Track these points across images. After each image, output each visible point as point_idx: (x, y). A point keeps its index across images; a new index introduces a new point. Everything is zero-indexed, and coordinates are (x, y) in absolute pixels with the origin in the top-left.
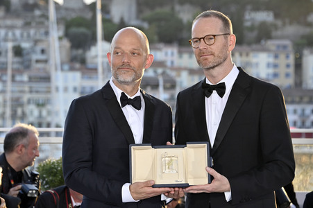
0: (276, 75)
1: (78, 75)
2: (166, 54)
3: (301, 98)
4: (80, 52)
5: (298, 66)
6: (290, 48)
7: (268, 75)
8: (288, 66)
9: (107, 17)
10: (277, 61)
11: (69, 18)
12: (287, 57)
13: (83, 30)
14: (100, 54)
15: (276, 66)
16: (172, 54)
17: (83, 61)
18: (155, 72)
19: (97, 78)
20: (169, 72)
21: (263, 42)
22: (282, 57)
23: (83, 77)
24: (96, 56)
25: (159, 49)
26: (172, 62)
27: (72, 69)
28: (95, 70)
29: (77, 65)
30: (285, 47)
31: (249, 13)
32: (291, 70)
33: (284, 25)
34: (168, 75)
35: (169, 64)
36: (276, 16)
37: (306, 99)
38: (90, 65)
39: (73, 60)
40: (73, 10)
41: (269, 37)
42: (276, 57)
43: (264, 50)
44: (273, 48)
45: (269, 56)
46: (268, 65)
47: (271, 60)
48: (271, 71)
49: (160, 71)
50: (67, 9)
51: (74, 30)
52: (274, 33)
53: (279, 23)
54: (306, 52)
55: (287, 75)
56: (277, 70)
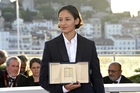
0: (94, 33)
1: (8, 33)
2: (48, 24)
3: (104, 43)
4: (9, 23)
5: (103, 29)
6: (99, 22)
7: (91, 33)
8: (99, 29)
9: (21, 8)
10: (94, 27)
11: (4, 8)
12: (98, 25)
13: (10, 13)
14: (18, 24)
15: (94, 29)
16: (50, 24)
17: (10, 27)
18: (43, 32)
19: (17, 34)
20: (49, 32)
21: (88, 19)
22: (96, 25)
23: (10, 34)
24: (16, 25)
25: (45, 22)
26: (50, 28)
27: (5, 30)
28: (16, 31)
29: (8, 29)
30: (97, 21)
31: (82, 7)
32: (100, 31)
33: (97, 12)
34: (48, 33)
35: (49, 28)
36: (94, 8)
37: (106, 43)
38: (14, 29)
39: (6, 26)
40: (5, 4)
41: (91, 17)
42: (94, 25)
43: (89, 22)
44: (93, 22)
45: (91, 25)
46: (91, 29)
47: (92, 27)
48: (92, 31)
49: (45, 31)
50: (2, 4)
51: (6, 13)
52: (93, 16)
53: (95, 11)
54: (106, 23)
55: (98, 33)
56: (94, 31)
